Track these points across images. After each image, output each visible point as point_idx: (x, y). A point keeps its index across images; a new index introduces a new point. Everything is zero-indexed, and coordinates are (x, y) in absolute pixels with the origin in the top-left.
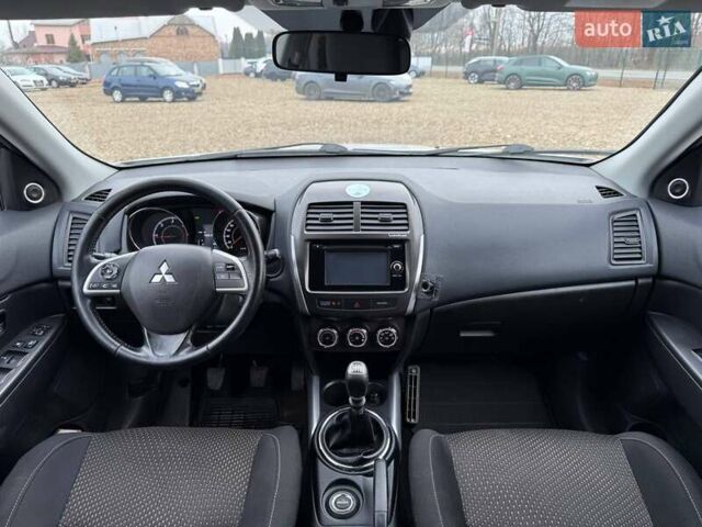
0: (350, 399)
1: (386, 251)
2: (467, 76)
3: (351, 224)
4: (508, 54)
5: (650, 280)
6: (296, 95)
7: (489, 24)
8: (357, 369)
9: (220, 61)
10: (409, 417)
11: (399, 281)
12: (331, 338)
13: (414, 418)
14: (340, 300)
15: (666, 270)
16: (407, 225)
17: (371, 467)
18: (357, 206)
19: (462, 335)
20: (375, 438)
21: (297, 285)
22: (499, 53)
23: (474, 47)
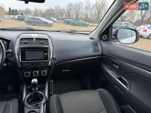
0: (33, 89)
1: (43, 51)
2: (64, 23)
3: (33, 44)
4: (72, 19)
5: (100, 56)
6: (26, 24)
7: (68, 12)
8: (35, 80)
9: (5, 15)
10: (51, 93)
11: (46, 58)
12: (28, 74)
13: (52, 92)
14: (30, 63)
15: (104, 54)
16: (48, 44)
17: (39, 106)
18: (34, 39)
19: (63, 71)
20: (41, 99)
21: (17, 60)
22: (70, 19)
23: (65, 17)
